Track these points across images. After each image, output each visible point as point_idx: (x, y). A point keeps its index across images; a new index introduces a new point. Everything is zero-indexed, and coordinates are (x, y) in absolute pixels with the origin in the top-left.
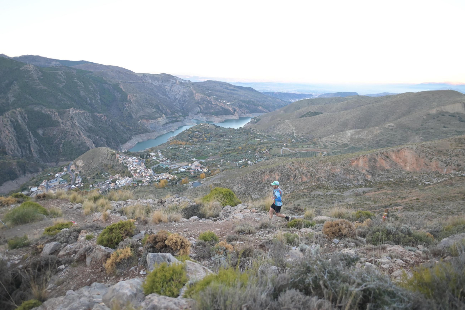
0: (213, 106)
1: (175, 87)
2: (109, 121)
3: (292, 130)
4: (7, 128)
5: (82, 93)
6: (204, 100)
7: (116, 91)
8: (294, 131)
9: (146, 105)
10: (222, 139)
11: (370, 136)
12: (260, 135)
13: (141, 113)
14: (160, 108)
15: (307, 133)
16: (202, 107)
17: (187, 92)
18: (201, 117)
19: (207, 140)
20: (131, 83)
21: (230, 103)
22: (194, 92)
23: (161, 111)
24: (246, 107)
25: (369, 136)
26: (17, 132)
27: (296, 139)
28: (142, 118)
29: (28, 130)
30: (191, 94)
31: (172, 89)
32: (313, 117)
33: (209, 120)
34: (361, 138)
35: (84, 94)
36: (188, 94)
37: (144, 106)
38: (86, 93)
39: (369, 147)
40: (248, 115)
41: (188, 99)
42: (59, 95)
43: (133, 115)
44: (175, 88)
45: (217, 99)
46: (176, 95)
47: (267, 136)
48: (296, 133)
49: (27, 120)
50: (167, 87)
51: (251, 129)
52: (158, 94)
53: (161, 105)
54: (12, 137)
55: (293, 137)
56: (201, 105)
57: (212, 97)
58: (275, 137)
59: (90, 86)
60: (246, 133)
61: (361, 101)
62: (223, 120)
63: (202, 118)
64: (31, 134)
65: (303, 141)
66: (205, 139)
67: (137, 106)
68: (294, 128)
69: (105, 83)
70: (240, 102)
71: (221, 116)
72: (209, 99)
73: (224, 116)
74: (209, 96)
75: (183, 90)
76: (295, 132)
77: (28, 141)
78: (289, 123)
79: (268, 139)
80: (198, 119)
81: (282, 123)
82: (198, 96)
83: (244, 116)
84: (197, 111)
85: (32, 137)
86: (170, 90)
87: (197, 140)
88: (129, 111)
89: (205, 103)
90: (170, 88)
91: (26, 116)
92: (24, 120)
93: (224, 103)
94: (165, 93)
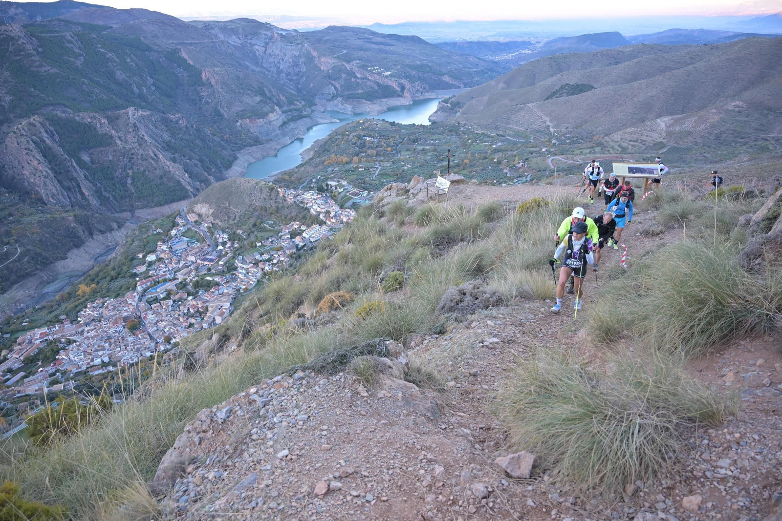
0: (359, 81)
1: (274, 47)
2: (192, 127)
3: (545, 122)
4: (33, 156)
5: (120, 75)
6: (340, 71)
7: (175, 65)
8: (548, 123)
9: (242, 89)
10: (421, 148)
11: (702, 126)
12: (483, 134)
13: (237, 108)
14: (265, 94)
15: (577, 127)
16: (337, 86)
17: (299, 56)
18: (342, 104)
19: (391, 151)
20: (191, 44)
21: (389, 73)
22: (315, 54)
23: (270, 99)
24: (420, 79)
25: (700, 126)
26: (50, 162)
27: (557, 139)
28: (242, 115)
29: (66, 156)
30: (310, 59)
31: (269, 51)
32: (581, 94)
33: (357, 111)
34: (685, 131)
35: (123, 76)
36: (302, 60)
37: (239, 92)
38: (128, 75)
39: (704, 146)
40: (428, 95)
41: (304, 69)
42: (84, 83)
43: (222, 111)
44: (276, 49)
45: (364, 67)
46: (279, 62)
47: (498, 135)
48: (553, 127)
49: (57, 138)
50: (257, 47)
51: (459, 123)
52: (247, 63)
53: (266, 87)
54: (47, 172)
55: (551, 136)
56: (335, 80)
57: (354, 62)
58: (514, 136)
59: (128, 60)
60: (453, 133)
61: (663, 57)
62: (385, 108)
63: (342, 107)
64: (75, 164)
65: (573, 143)
66: (389, 149)
67: (227, 92)
68: (547, 119)
69: (149, 49)
70: (408, 69)
71: (379, 100)
72: (349, 69)
73: (384, 100)
74: (348, 62)
75: (291, 51)
76: (551, 125)
77: (72, 176)
78: (535, 110)
79: (502, 141)
80: (335, 109)
81: (522, 109)
82: (326, 63)
83: (421, 98)
84: (329, 94)
85: (77, 168)
86: (265, 52)
87: (375, 152)
88: (212, 105)
89: (344, 76)
90: (264, 49)
91: (52, 129)
92: (52, 137)
93: (379, 74)
94: (255, 60)
